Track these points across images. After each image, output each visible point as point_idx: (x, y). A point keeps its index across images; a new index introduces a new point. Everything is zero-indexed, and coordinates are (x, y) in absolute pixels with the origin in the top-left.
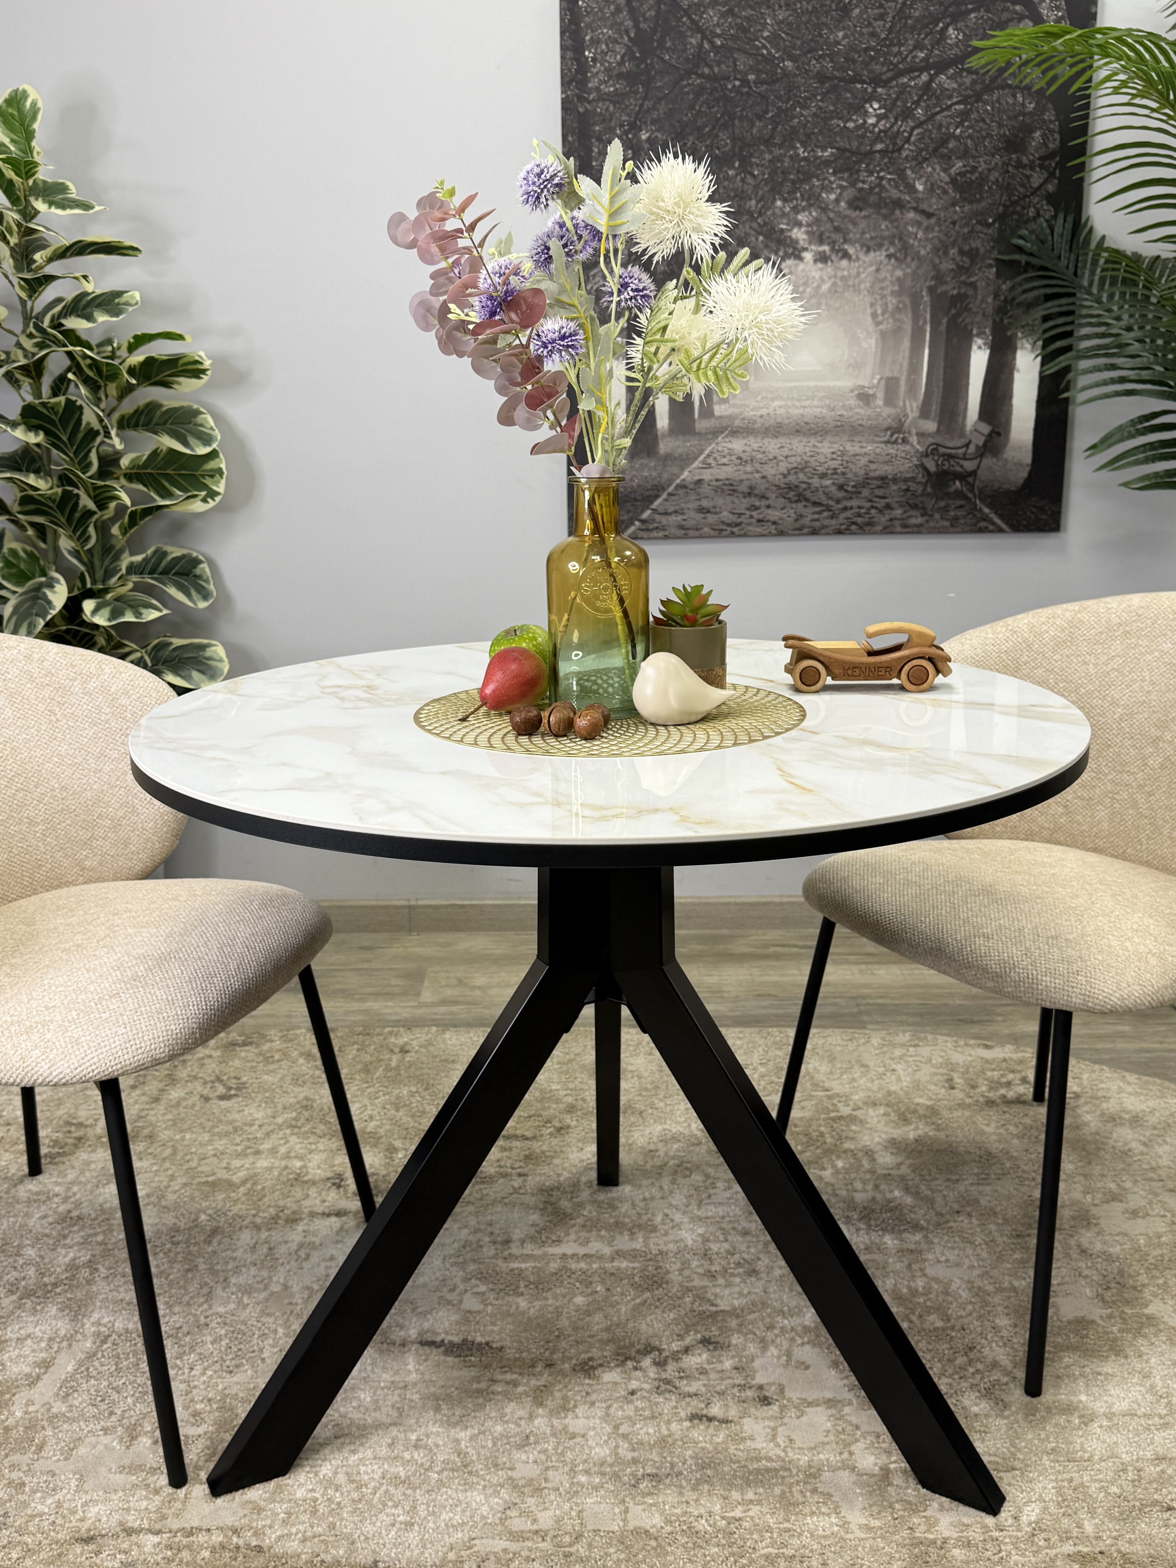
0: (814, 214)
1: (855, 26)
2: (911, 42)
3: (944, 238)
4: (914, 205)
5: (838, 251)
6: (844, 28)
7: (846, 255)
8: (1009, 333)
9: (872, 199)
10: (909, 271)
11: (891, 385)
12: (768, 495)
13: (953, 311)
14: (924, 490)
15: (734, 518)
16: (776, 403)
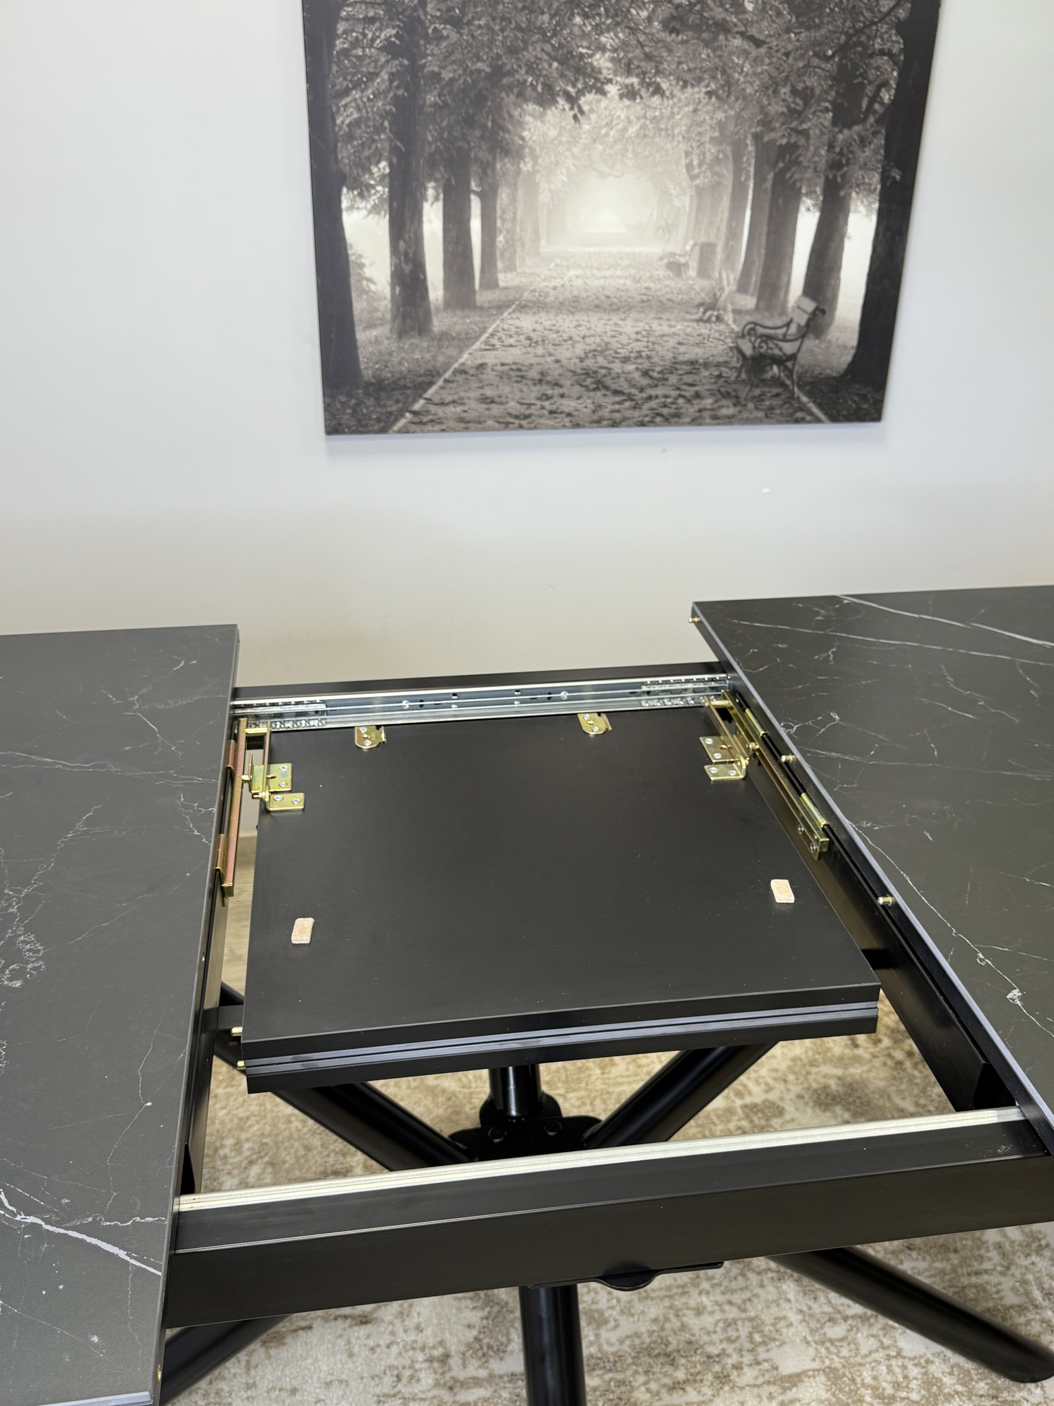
0: (621, 35)
3: (775, 73)
4: (743, 29)
5: (649, 85)
7: (658, 90)
8: (842, 193)
9: (692, 19)
10: (732, 113)
11: (706, 252)
12: (562, 381)
13: (781, 165)
14: (738, 376)
15: (523, 410)
16: (572, 273)
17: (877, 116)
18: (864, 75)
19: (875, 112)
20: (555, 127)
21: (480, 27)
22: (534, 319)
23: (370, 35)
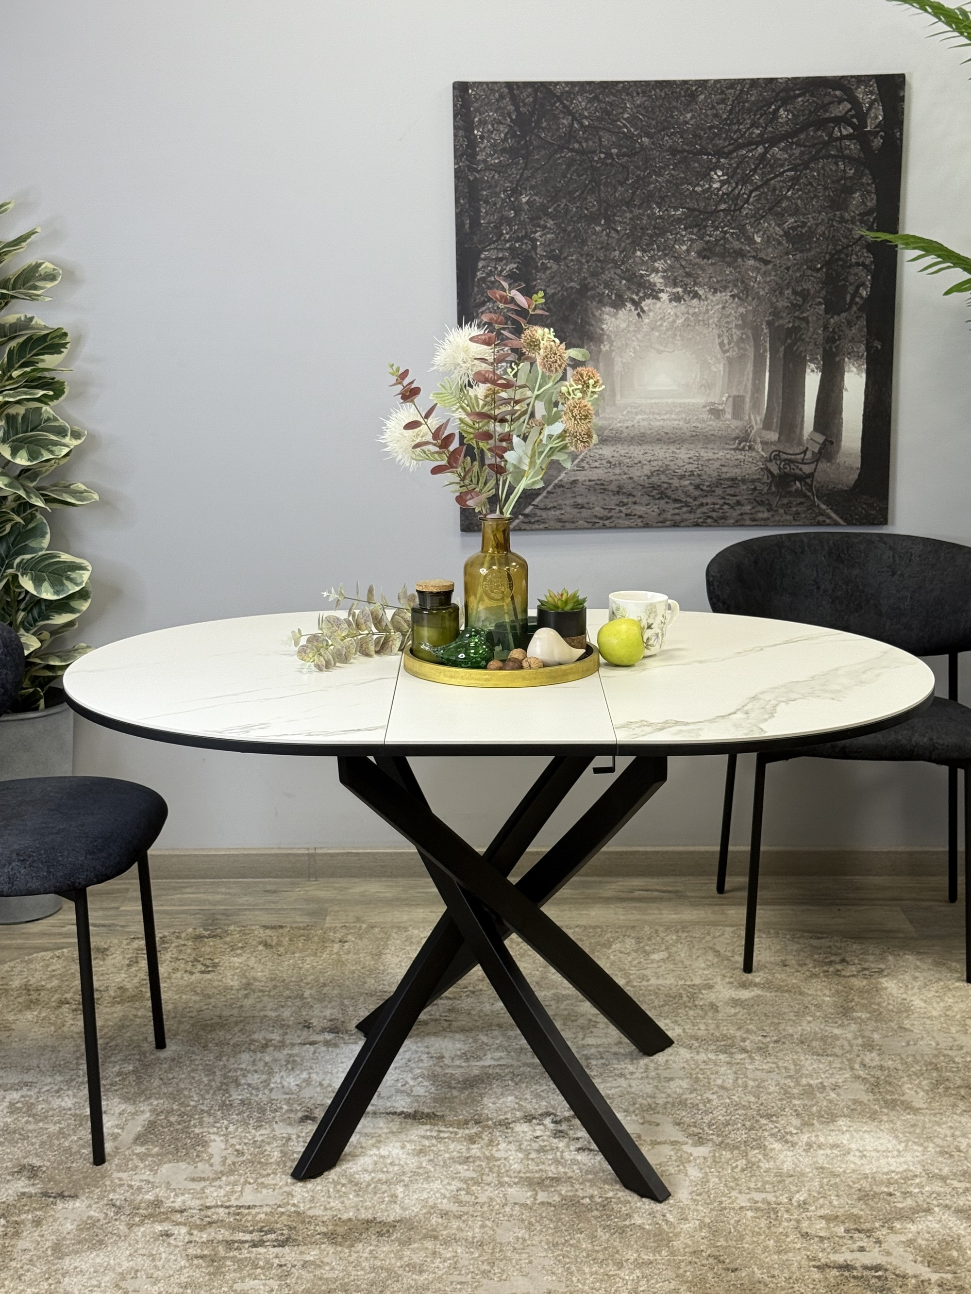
0: (668, 262)
1: (701, 109)
2: (749, 121)
3: (780, 281)
4: (755, 254)
5: (690, 292)
6: (691, 111)
7: (696, 295)
8: (837, 359)
9: (718, 249)
10: (751, 308)
11: (737, 402)
12: (634, 493)
13: (789, 341)
14: (770, 488)
15: (605, 513)
16: (639, 417)
17: (859, 306)
18: (846, 279)
19: (857, 303)
20: (625, 322)
21: (572, 260)
22: (613, 448)
23: (499, 268)
